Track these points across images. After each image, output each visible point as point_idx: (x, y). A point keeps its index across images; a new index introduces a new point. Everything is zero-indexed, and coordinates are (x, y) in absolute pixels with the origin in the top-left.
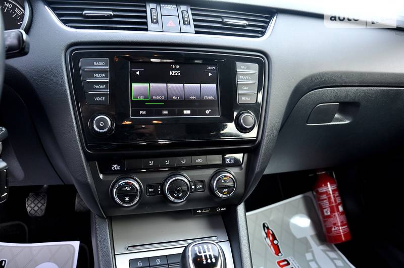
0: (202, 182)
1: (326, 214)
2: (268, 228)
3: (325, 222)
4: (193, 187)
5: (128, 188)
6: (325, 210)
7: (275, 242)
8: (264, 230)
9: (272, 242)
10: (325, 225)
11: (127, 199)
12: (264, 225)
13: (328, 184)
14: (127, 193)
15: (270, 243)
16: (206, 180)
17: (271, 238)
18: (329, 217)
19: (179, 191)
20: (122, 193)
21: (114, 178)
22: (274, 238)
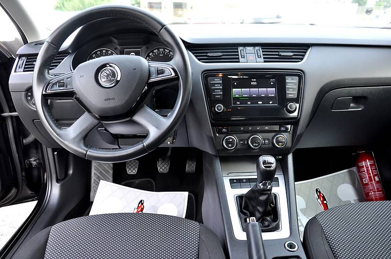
0: (268, 139)
1: (364, 182)
2: (320, 192)
3: (364, 188)
4: (263, 142)
5: (231, 140)
6: (364, 180)
7: (325, 202)
8: (317, 193)
9: (322, 202)
10: (364, 191)
11: (230, 145)
12: (317, 190)
13: (367, 161)
14: (230, 143)
15: (321, 203)
16: (271, 138)
17: (322, 199)
18: (367, 184)
19: (256, 143)
20: (228, 143)
21: (223, 136)
22: (324, 199)
